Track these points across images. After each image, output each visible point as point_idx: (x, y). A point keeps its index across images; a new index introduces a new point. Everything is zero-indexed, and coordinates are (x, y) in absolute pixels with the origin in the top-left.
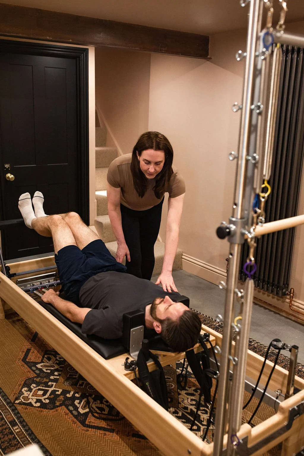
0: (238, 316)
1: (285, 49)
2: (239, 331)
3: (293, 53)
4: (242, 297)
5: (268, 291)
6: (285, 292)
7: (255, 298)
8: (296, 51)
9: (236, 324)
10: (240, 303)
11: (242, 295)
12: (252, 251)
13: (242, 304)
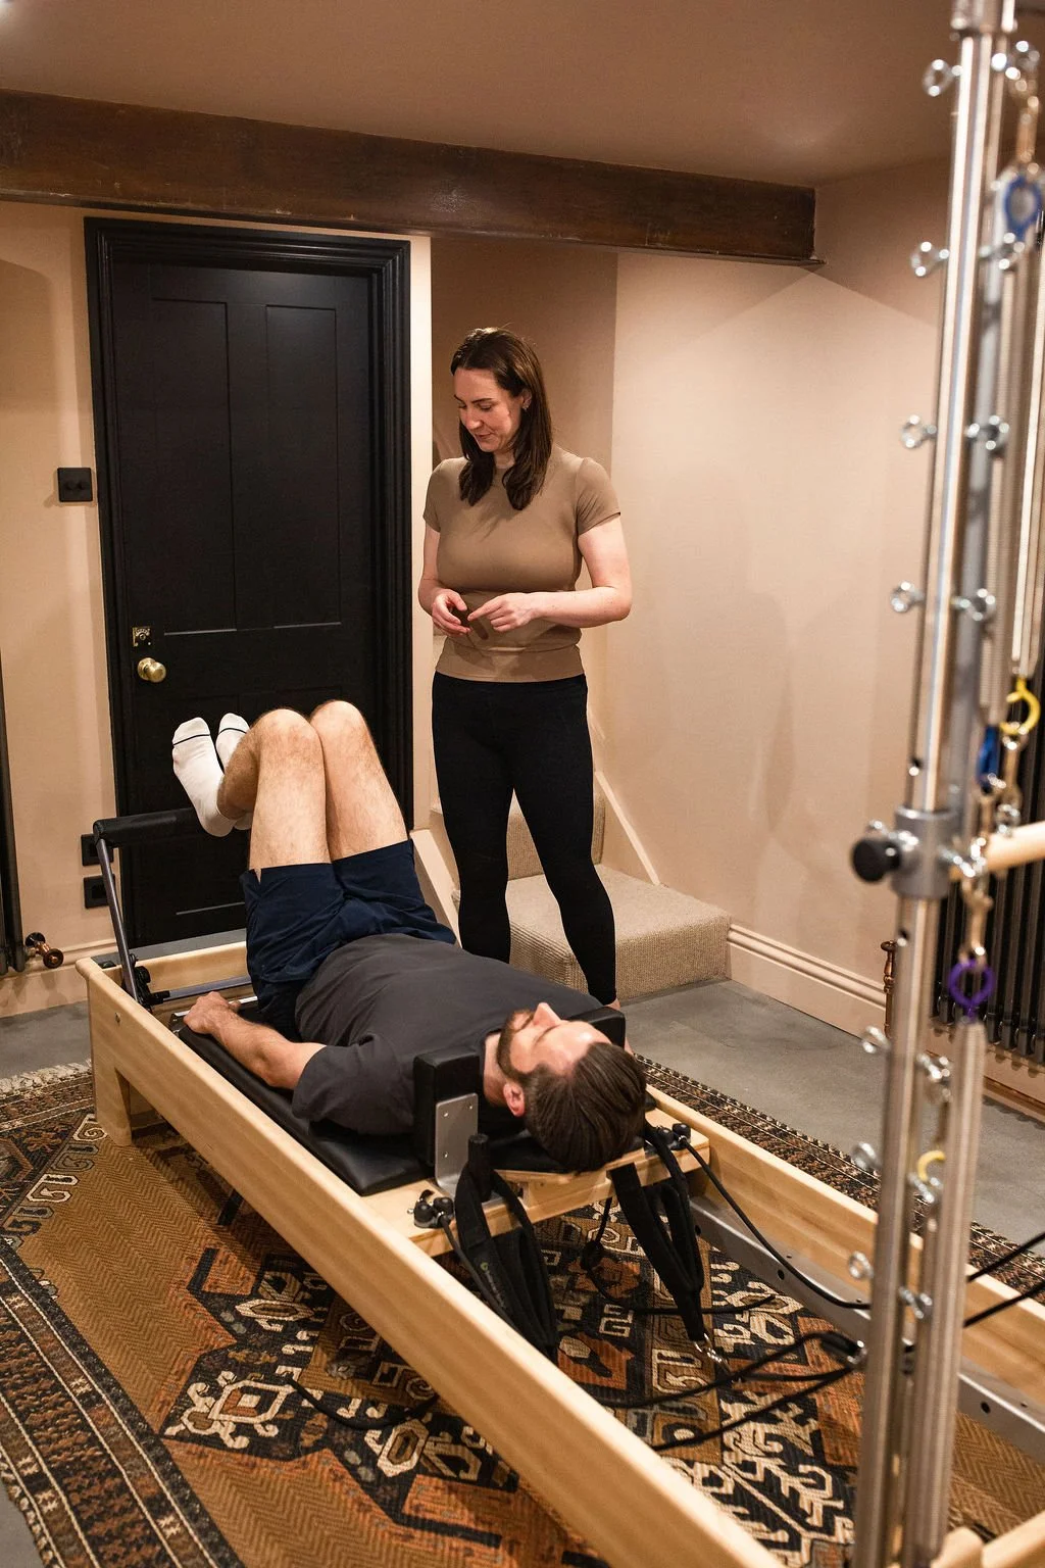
0: (931, 1149)
2: (935, 1201)
4: (944, 1082)
5: (1032, 1056)
7: (989, 1083)
9: (923, 1176)
10: (939, 1102)
11: (943, 1077)
12: (977, 923)
13: (946, 1106)
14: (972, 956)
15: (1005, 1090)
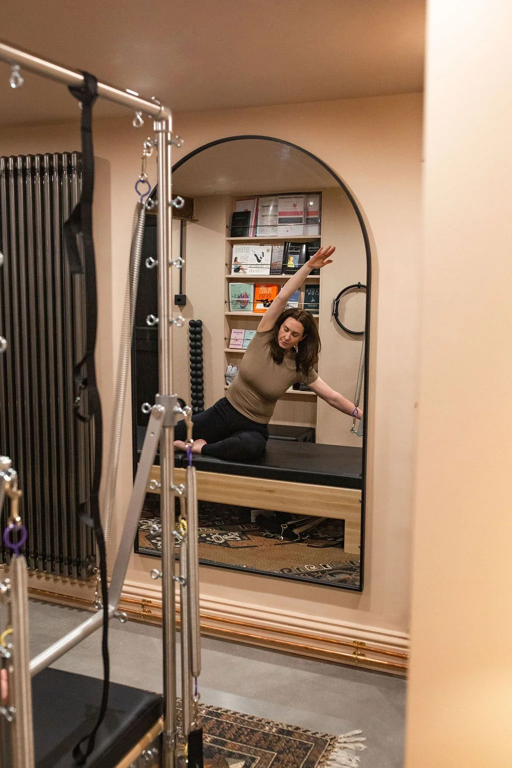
0: (6, 629)
1: (38, 166)
2: (11, 656)
3: (51, 174)
4: (8, 592)
5: (63, 574)
6: (92, 569)
7: (32, 590)
8: (56, 171)
9: (4, 644)
10: (6, 603)
11: (8, 589)
12: (15, 504)
13: (10, 604)
14: (15, 522)
15: (43, 592)
